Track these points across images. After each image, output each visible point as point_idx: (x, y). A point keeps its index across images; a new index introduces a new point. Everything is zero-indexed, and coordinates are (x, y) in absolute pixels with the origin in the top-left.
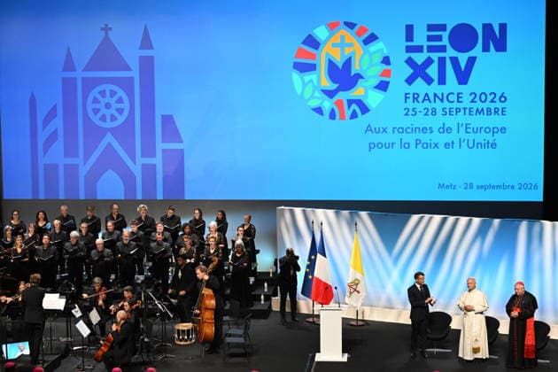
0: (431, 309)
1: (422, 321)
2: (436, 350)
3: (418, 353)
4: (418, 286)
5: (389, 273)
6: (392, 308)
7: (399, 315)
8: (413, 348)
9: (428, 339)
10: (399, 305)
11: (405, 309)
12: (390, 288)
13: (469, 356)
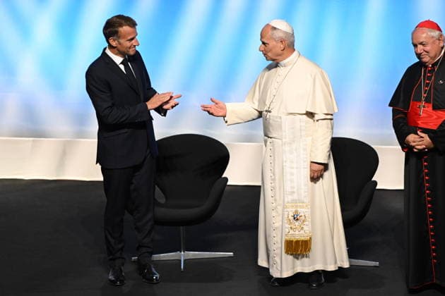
0: (162, 128)
1: (137, 168)
2: (184, 255)
3: (128, 269)
4: (118, 60)
5: (23, 25)
6: (38, 134)
7: (64, 154)
8: (113, 256)
9: (159, 222)
10: (60, 124)
11: (81, 135)
12: (28, 71)
13: (284, 267)
